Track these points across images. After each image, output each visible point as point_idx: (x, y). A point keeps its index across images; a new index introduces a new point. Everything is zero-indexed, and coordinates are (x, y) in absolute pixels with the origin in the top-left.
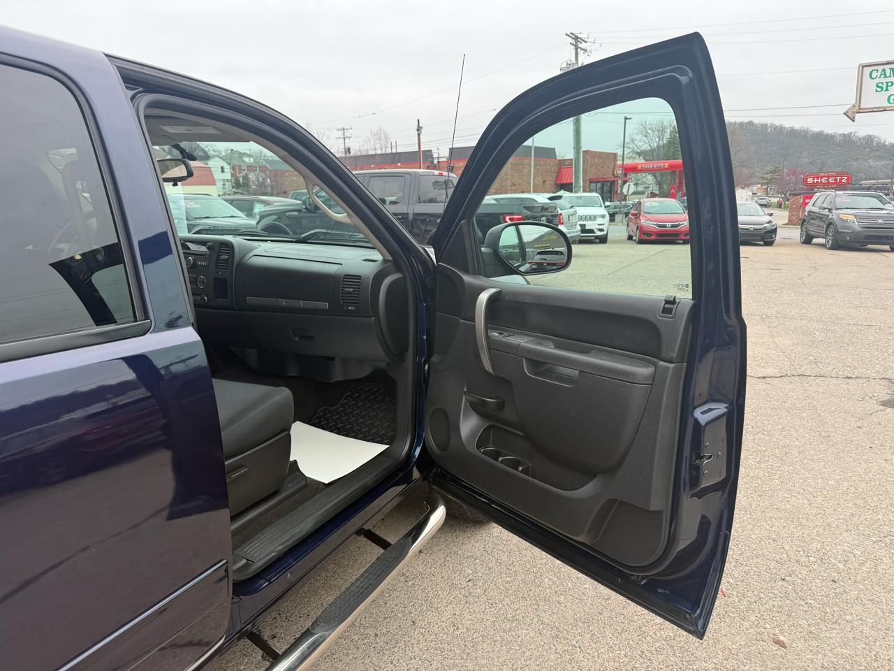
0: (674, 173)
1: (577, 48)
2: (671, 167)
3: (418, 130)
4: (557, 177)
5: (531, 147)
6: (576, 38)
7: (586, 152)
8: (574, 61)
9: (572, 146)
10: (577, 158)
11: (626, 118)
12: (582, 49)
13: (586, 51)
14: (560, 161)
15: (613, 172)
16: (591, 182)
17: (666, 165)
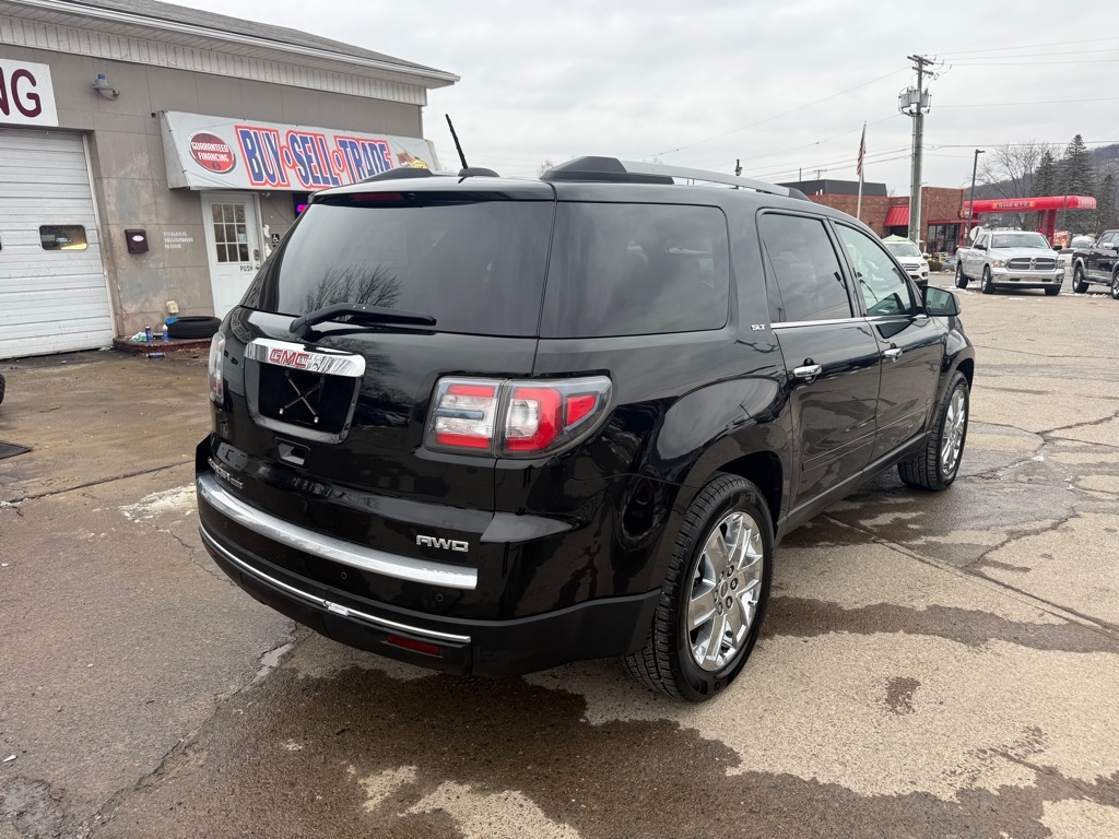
0: (1041, 213)
1: (920, 72)
2: (1038, 205)
3: (737, 171)
4: (887, 218)
5: (858, 183)
6: (921, 61)
7: (925, 189)
8: (916, 87)
9: (910, 184)
10: (915, 197)
11: (977, 152)
12: (926, 72)
13: (932, 74)
14: (891, 199)
15: (959, 213)
16: (929, 225)
17: (1032, 204)
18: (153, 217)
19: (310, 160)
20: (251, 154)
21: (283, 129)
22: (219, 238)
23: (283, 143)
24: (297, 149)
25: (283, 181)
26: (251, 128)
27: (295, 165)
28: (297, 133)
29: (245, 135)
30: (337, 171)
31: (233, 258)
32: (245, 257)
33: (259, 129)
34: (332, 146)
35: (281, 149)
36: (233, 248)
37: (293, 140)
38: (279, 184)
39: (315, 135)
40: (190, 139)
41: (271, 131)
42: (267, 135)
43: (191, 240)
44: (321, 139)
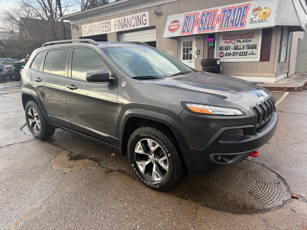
18: (166, 47)
19: (206, 21)
20: (185, 24)
21: (201, 12)
22: (184, 52)
23: (199, 17)
24: (203, 18)
25: (191, 31)
26: (189, 15)
27: (199, 24)
28: (206, 12)
29: (187, 17)
30: (215, 23)
31: (187, 59)
32: (191, 58)
33: (192, 14)
34: (219, 13)
35: (197, 19)
36: (187, 55)
37: (204, 14)
38: (190, 33)
39: (213, 11)
40: (170, 23)
41: (196, 13)
42: (195, 15)
43: (174, 53)
44: (215, 12)
